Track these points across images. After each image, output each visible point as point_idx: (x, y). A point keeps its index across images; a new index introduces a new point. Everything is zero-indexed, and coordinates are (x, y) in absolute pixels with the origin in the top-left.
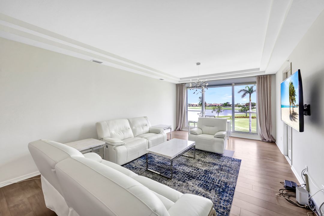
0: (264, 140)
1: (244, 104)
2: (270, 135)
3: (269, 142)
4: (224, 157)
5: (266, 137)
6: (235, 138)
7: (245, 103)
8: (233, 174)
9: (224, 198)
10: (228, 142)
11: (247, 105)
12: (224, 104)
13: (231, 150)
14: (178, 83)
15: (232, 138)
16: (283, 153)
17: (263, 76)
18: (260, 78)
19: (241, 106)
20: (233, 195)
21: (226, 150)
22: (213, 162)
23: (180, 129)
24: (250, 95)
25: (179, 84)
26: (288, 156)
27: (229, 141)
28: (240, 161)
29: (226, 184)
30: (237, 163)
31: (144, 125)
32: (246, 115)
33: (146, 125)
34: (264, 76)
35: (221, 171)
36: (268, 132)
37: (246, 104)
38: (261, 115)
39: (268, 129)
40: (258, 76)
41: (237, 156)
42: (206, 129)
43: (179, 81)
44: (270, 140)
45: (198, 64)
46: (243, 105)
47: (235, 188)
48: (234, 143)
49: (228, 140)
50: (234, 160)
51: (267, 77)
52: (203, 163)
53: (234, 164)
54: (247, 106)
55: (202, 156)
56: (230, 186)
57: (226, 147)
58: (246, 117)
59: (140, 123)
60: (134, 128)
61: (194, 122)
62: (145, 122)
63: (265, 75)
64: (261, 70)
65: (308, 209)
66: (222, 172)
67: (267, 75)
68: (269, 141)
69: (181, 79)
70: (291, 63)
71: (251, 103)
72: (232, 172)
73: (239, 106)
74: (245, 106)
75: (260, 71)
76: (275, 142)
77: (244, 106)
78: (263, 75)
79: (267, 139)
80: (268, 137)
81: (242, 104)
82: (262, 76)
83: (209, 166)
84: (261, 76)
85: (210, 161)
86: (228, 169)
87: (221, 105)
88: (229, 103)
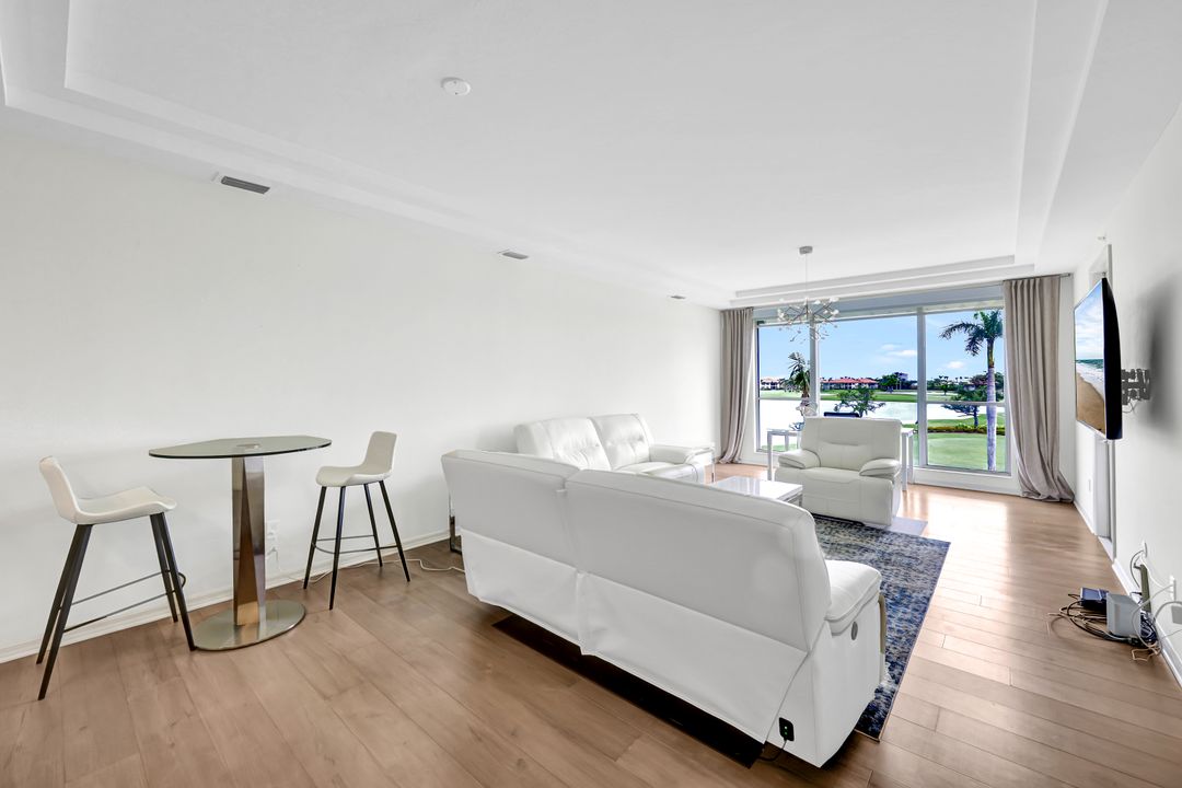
0: (1031, 494)
1: (964, 380)
2: (1056, 477)
3: (1049, 500)
4: (894, 534)
5: (1039, 484)
6: (927, 489)
7: (971, 376)
8: (922, 572)
9: (900, 615)
10: (905, 498)
11: (980, 382)
12: (885, 378)
13: (917, 518)
14: (728, 306)
15: (917, 487)
16: (1093, 531)
17: (1029, 282)
18: (1016, 287)
19: (953, 388)
20: (925, 611)
21: (900, 519)
22: (860, 543)
23: (736, 459)
24: (991, 342)
25: (729, 311)
26: (1109, 538)
27: (908, 495)
28: (947, 545)
29: (903, 591)
30: (935, 548)
31: (634, 438)
32: (976, 423)
33: (641, 439)
34: (1032, 282)
35: (887, 564)
36: (1048, 466)
37: (973, 380)
38: (1023, 410)
39: (1047, 457)
40: (1010, 281)
41: (934, 532)
42: (830, 451)
43: (732, 302)
44: (1055, 495)
45: (806, 250)
46: (961, 383)
47: (928, 599)
48: (924, 502)
49: (904, 491)
50: (925, 542)
51: (1041, 284)
52: (828, 546)
53: (924, 551)
54: (977, 386)
55: (823, 530)
56: (914, 595)
57: (899, 512)
58: (975, 431)
59: (622, 431)
60: (609, 444)
61: (786, 434)
62: (637, 428)
63: (1035, 278)
64: (1017, 263)
65: (1136, 644)
66: (889, 567)
67: (1041, 278)
68: (1049, 498)
69: (738, 293)
70: (1110, 246)
71: (993, 377)
72: (921, 568)
73: (945, 389)
74: (972, 389)
75: (1015, 265)
76: (1072, 503)
77: (968, 386)
78: (1029, 279)
79: (1045, 492)
80: (1045, 484)
81: (959, 380)
82: (1026, 281)
83: (847, 552)
84: (1020, 282)
85: (849, 542)
86: (906, 561)
87: (870, 384)
88: (902, 377)
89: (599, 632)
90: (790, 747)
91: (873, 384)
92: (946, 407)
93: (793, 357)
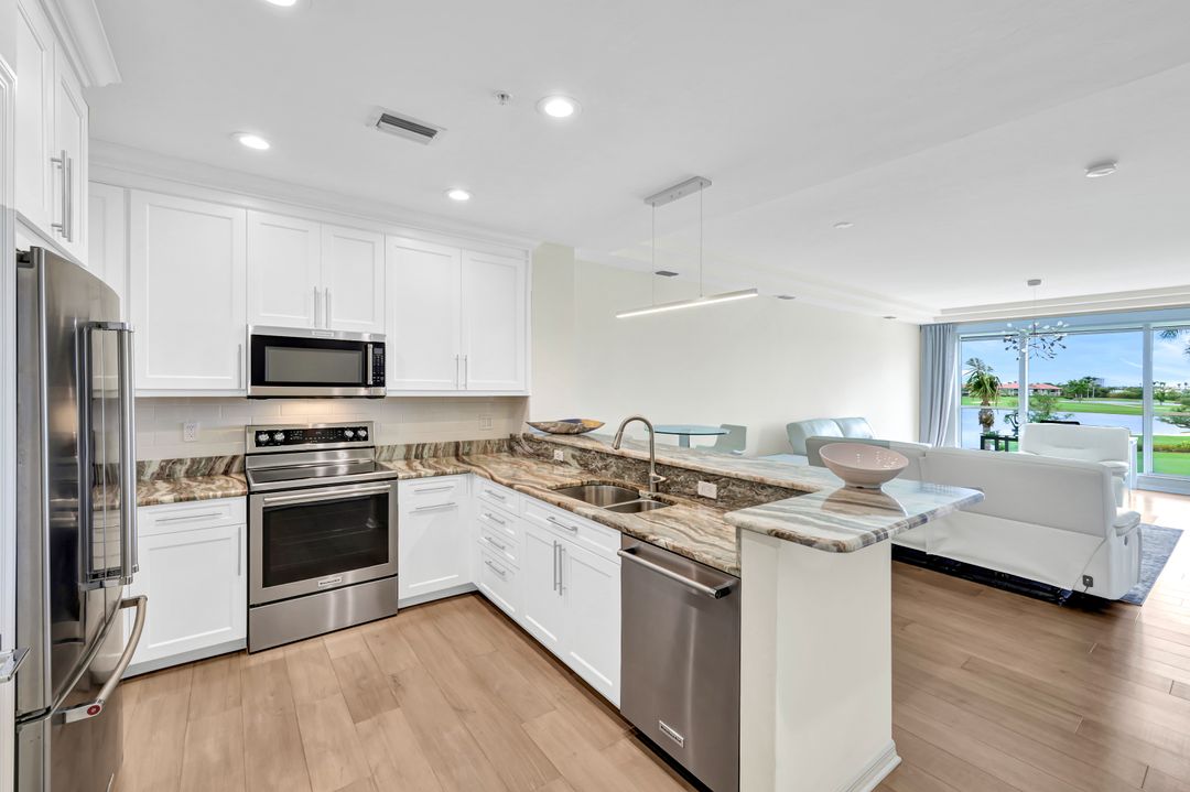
6: (1152, 494)
12: (1072, 384)
15: (1141, 492)
19: (1173, 397)
28: (1180, 531)
43: (935, 318)
45: (1034, 282)
73: (1161, 398)
87: (1048, 391)
88: (1097, 383)
89: (942, 540)
90: (1091, 591)
91: (1053, 391)
92: (1163, 420)
93: (971, 362)
